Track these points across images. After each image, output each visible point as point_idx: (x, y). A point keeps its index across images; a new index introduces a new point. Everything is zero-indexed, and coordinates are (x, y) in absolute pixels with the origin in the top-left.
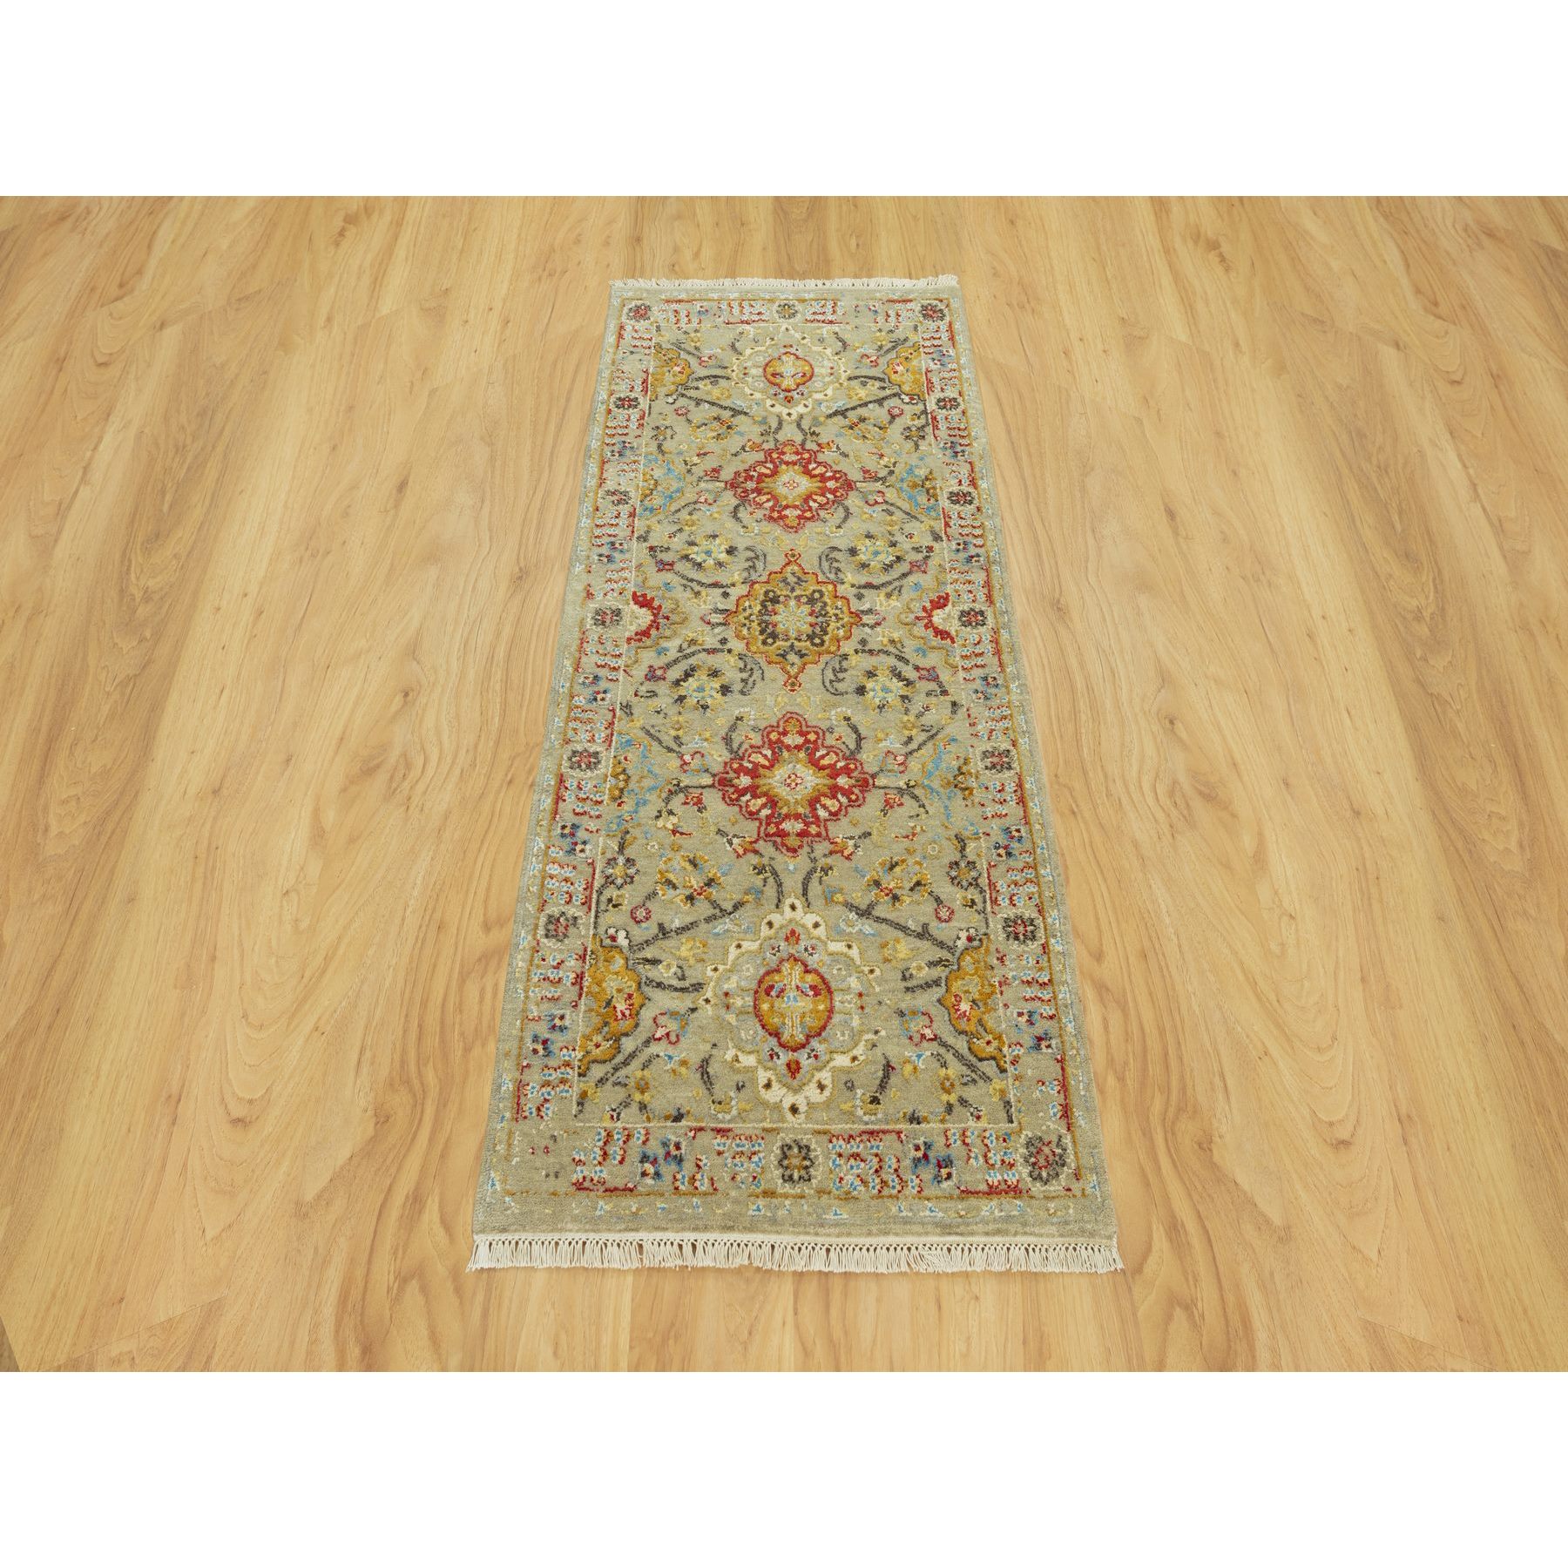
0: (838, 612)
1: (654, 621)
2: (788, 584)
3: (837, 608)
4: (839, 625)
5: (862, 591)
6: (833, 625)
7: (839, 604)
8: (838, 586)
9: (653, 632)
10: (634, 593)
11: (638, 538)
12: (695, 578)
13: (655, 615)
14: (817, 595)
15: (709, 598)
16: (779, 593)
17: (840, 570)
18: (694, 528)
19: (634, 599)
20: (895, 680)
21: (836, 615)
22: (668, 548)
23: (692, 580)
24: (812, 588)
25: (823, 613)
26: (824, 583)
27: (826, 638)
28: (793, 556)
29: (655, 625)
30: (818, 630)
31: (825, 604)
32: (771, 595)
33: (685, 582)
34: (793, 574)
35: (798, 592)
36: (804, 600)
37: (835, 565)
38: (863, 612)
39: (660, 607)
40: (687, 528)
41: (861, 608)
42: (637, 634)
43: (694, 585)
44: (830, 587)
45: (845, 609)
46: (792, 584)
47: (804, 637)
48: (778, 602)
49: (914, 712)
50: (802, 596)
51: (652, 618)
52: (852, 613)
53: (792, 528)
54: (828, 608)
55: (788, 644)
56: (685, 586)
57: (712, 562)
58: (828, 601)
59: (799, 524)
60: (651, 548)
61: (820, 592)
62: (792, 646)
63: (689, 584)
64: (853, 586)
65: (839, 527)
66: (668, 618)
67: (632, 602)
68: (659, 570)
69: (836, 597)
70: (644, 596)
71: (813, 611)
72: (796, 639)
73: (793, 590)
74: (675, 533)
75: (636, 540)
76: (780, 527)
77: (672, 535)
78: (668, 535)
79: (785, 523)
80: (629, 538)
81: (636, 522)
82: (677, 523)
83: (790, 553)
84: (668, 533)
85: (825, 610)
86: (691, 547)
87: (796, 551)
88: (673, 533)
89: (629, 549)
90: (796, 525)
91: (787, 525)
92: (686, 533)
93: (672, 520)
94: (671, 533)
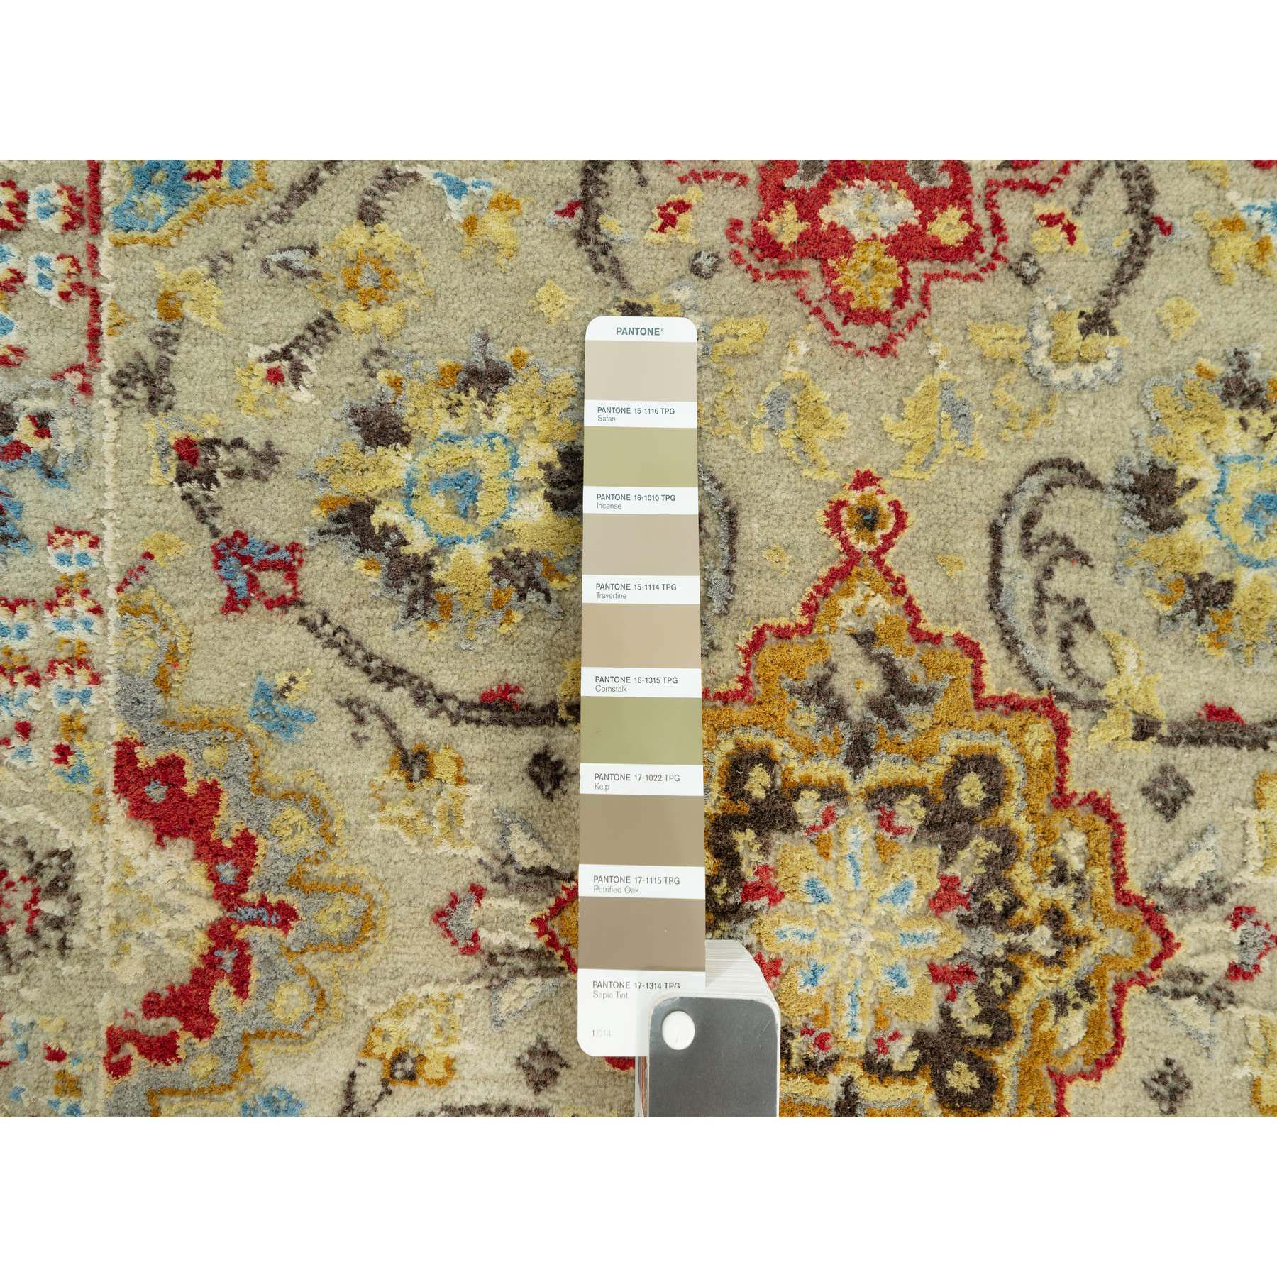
0: (1063, 895)
1: (221, 934)
2: (837, 711)
3: (1061, 876)
4: (1065, 979)
5: (1185, 759)
6: (1039, 983)
7: (1073, 845)
8: (1077, 721)
9: (221, 999)
10: (126, 753)
11: (121, 380)
12: (412, 664)
13: (228, 895)
14: (971, 790)
15: (474, 793)
16: (799, 770)
17: (1087, 622)
18: (386, 316)
19: (123, 786)
21: (1055, 917)
22: (269, 457)
23: (391, 675)
24: (952, 743)
25: (997, 898)
26: (1013, 705)
27: (1005, 1061)
28: (868, 519)
29: (228, 958)
30: (966, 1010)
31: (1008, 844)
32: (758, 782)
33: (357, 683)
34: (866, 639)
35: (882, 771)
36: (909, 813)
37: (1066, 580)
38: (1179, 898)
39: (246, 843)
40: (352, 315)
41: (1175, 878)
42: (152, 1006)
43: (397, 700)
44: (1040, 732)
45: (1099, 878)
46: (857, 710)
47: (901, 1054)
48: (790, 823)
50: (900, 790)
51: (213, 912)
52: (1124, 898)
53: (871, 316)
54: (1022, 874)
56: (352, 704)
57: (479, 555)
58: (1022, 826)
59: (901, 296)
60: (188, 451)
61: (987, 765)
63: (377, 694)
64: (1144, 729)
65: (1097, 322)
66: (286, 915)
67: (117, 809)
68: (232, 605)
69: (1061, 800)
70: (170, 770)
71: (949, 884)
72: (869, 1065)
73: (859, 755)
74: (295, 352)
75: (109, 389)
76: (807, 310)
77: (286, 364)
78: (266, 366)
79: (835, 282)
80: (75, 379)
81: (105, 266)
82: (301, 274)
83: (854, 497)
84: (264, 351)
85: (1006, 884)
86: (380, 449)
87: (886, 484)
88: (286, 353)
89: (83, 456)
90: (886, 304)
91: (840, 301)
92: (349, 349)
93: (279, 257)
94: (277, 348)
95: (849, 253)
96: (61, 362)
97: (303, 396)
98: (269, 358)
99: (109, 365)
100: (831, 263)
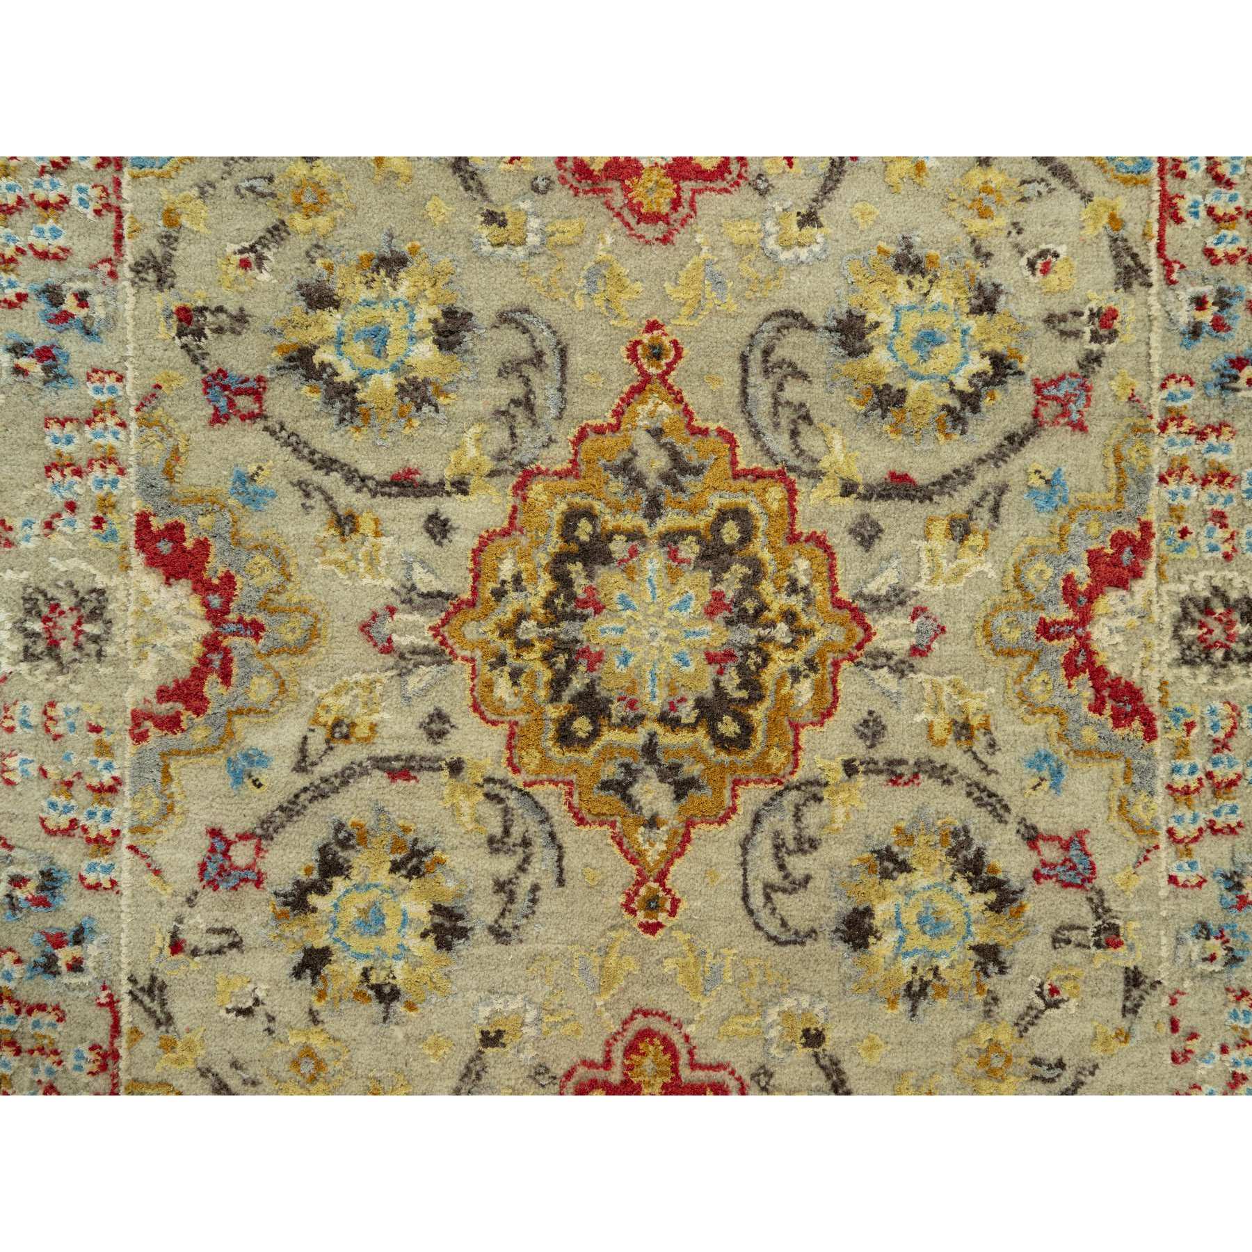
0: (796, 602)
1: (211, 644)
2: (637, 481)
3: (793, 588)
4: (798, 657)
5: (877, 509)
6: (780, 661)
7: (801, 567)
8: (802, 485)
9: (212, 688)
10: (143, 521)
11: (138, 268)
12: (342, 457)
13: (216, 616)
14: (731, 532)
15: (387, 542)
16: (610, 521)
17: (807, 418)
18: (322, 222)
19: (141, 545)
20: (961, 886)
21: (790, 616)
22: (241, 318)
23: (327, 464)
24: (717, 501)
25: (750, 605)
26: (758, 475)
27: (757, 714)
28: (656, 353)
29: (216, 659)
30: (731, 681)
31: (757, 571)
32: (584, 530)
33: (304, 470)
34: (657, 433)
35: (670, 520)
36: (689, 549)
37: (794, 391)
38: (875, 601)
39: (229, 580)
40: (298, 222)
41: (872, 588)
42: (163, 694)
43: (333, 481)
44: (776, 494)
45: (819, 590)
46: (652, 481)
47: (687, 712)
48: (607, 559)
49: (1010, 1007)
50: (682, 533)
51: (205, 628)
52: (839, 604)
53: (654, 218)
54: (766, 588)
55: (639, 738)
56: (304, 487)
57: (388, 382)
58: (766, 555)
59: (676, 204)
60: (187, 319)
61: (741, 515)
62: (650, 749)
63: (318, 477)
64: (848, 489)
65: (809, 219)
66: (256, 629)
67: (137, 560)
68: (218, 418)
69: (793, 538)
70: (174, 532)
71: (718, 597)
72: (662, 719)
73: (654, 509)
74: (258, 247)
75: (130, 275)
76: (611, 214)
77: (252, 256)
78: (238, 257)
79: (630, 195)
80: (106, 268)
81: (126, 192)
82: (263, 195)
83: (646, 338)
84: (238, 247)
85: (757, 596)
86: (318, 311)
87: (668, 329)
88: (252, 248)
89: (112, 321)
90: (665, 209)
91: (635, 208)
92: (297, 245)
93: (247, 184)
94: (247, 245)
95: (639, 175)
96: (97, 256)
97: (265, 277)
98: (241, 252)
99: (129, 258)
100: (627, 182)
